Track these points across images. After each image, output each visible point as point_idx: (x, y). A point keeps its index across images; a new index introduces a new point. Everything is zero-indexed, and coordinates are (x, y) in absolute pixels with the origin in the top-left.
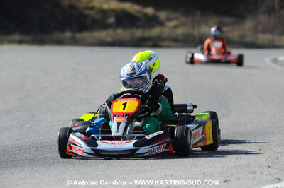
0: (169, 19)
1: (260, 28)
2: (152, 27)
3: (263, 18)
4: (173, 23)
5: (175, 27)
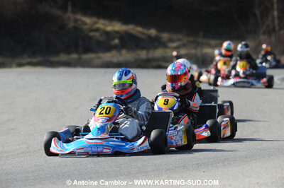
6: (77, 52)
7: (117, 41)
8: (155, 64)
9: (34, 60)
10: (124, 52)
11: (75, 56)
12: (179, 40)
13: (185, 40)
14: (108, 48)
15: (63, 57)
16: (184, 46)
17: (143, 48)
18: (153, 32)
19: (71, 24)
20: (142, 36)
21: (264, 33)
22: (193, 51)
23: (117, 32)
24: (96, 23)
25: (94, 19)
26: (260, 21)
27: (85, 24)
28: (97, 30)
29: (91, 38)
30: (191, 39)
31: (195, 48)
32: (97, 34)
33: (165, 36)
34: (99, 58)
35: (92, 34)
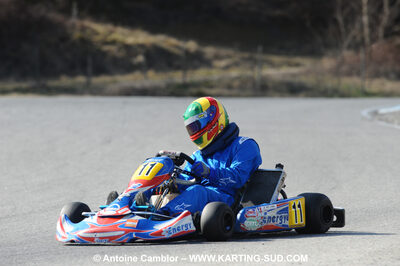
0: (218, 57)
1: (345, 68)
2: (195, 68)
3: (347, 54)
4: (223, 63)
5: (227, 68)
6: (85, 73)
7: (140, 59)
8: (194, 90)
9: (24, 85)
10: (151, 73)
11: (81, 79)
12: (229, 57)
13: (237, 56)
14: (130, 68)
15: (65, 81)
16: (236, 64)
17: (178, 68)
18: (192, 45)
19: (77, 35)
20: (176, 51)
21: (349, 47)
22: (249, 73)
23: (142, 46)
24: (111, 32)
25: (109, 27)
26: (343, 30)
27: (97, 33)
28: (113, 42)
29: (104, 54)
30: (246, 55)
31: (252, 68)
32: (112, 49)
33: (209, 51)
34: (115, 82)
35: (106, 48)
